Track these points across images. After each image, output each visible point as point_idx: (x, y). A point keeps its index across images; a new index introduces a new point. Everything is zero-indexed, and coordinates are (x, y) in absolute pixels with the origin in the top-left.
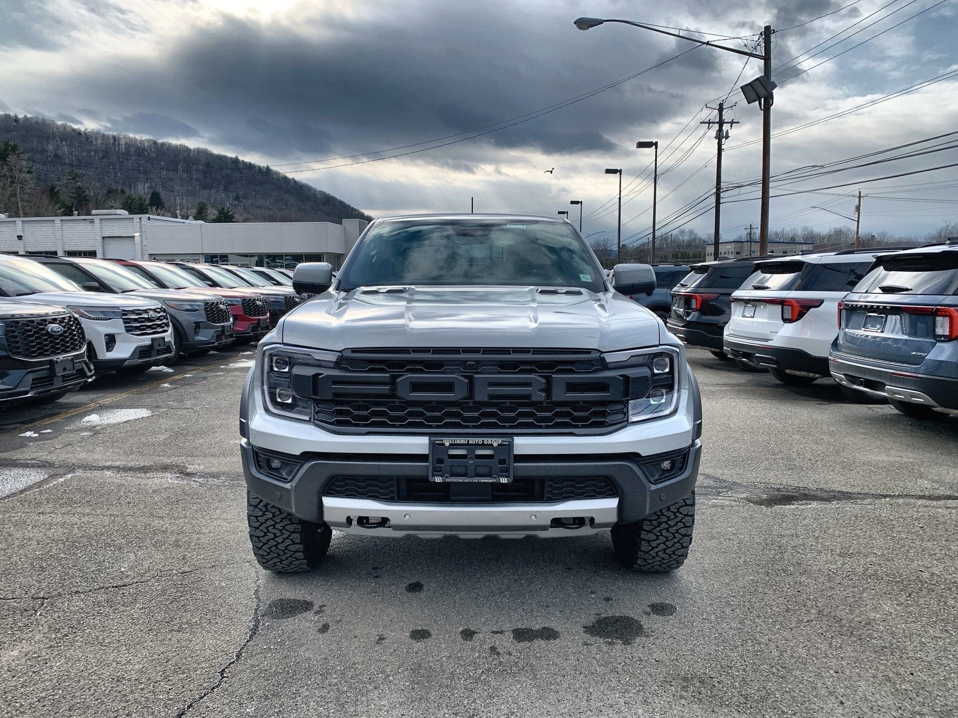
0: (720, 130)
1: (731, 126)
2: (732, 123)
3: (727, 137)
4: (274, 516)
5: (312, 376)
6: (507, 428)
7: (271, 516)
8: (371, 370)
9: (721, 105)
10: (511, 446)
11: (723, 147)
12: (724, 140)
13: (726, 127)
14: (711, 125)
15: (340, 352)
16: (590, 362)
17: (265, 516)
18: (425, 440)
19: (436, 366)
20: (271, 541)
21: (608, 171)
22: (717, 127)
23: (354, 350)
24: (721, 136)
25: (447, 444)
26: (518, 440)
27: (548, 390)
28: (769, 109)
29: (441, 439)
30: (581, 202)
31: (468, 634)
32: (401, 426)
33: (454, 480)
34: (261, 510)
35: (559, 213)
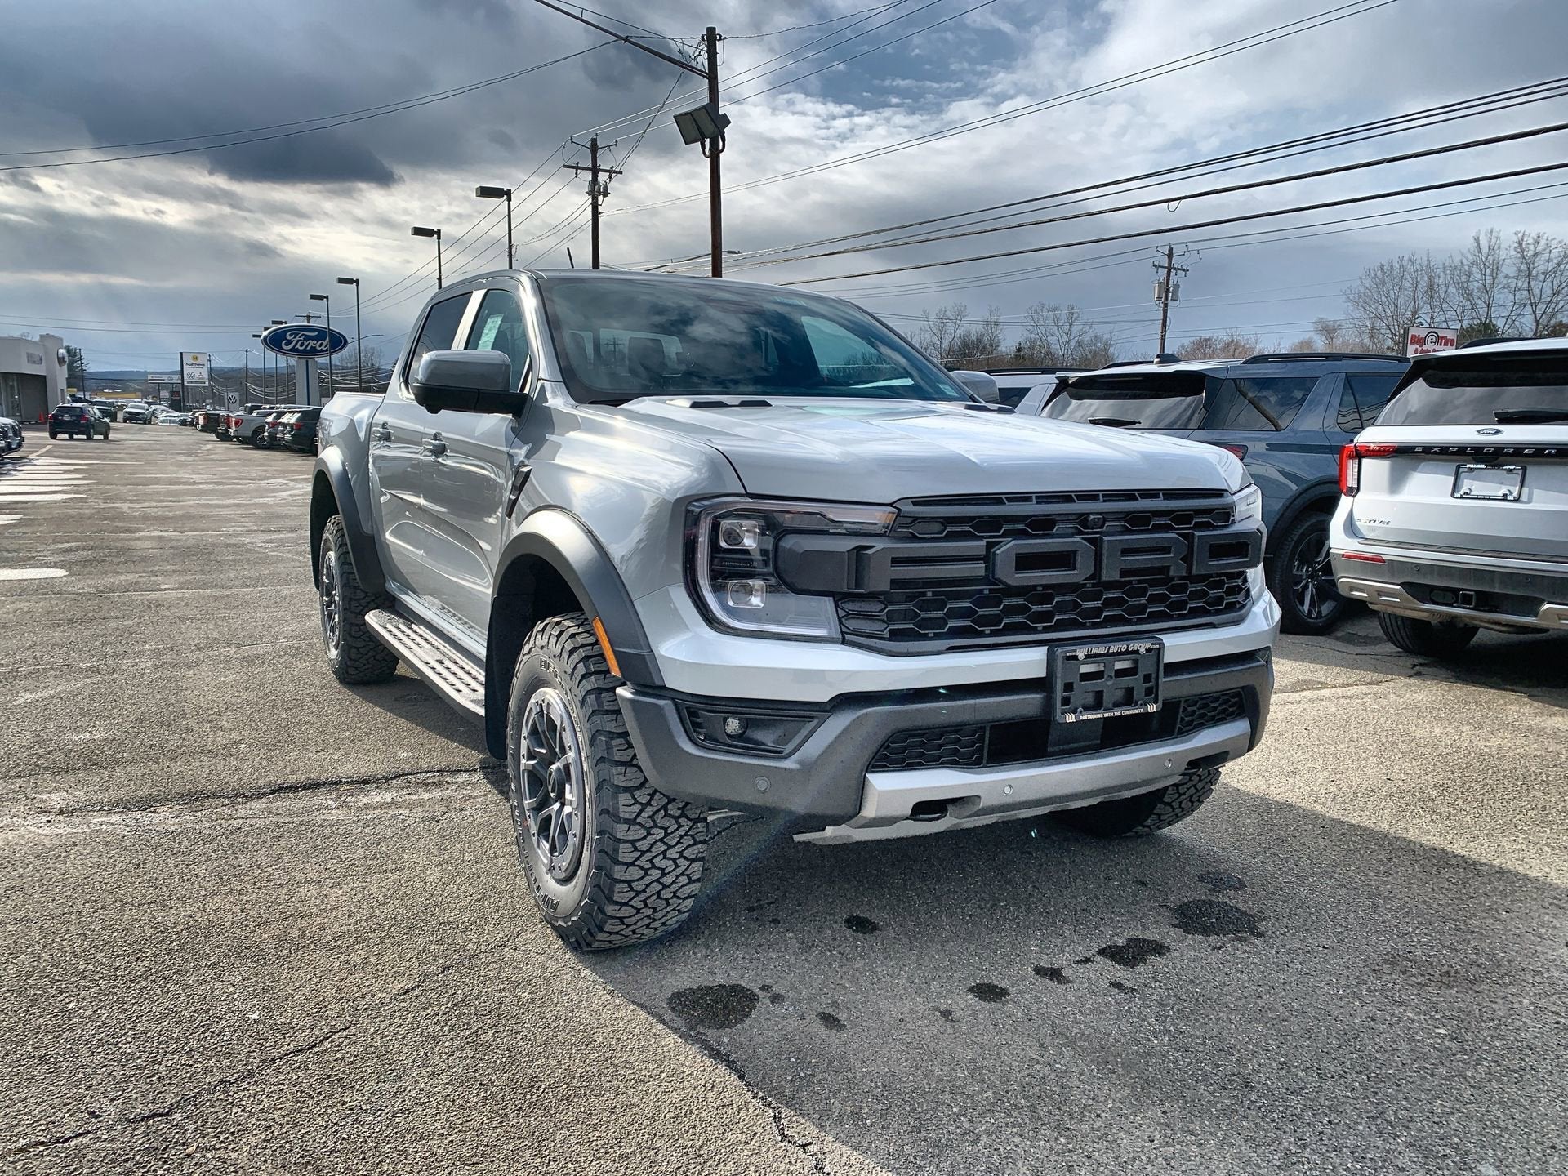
0: (595, 181)
1: (610, 177)
2: (611, 172)
3: (606, 194)
4: (667, 835)
5: (848, 551)
6: (1136, 624)
7: (661, 834)
8: (951, 537)
9: (594, 141)
10: (1158, 652)
11: (600, 209)
12: (600, 198)
13: (603, 177)
14: (579, 171)
15: (890, 505)
17: (649, 837)
19: (1043, 524)
20: (655, 884)
21: (418, 231)
22: (588, 176)
23: (918, 501)
24: (596, 192)
25: (1081, 656)
26: (1169, 640)
27: (1189, 557)
28: (718, 157)
29: (1074, 648)
30: (357, 281)
32: (993, 634)
33: (1091, 717)
34: (643, 826)
35: (313, 297)
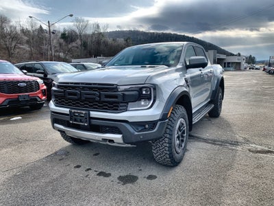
6: (89, 108)
10: (89, 114)
16: (114, 88)
18: (68, 110)
19: (73, 88)
25: (73, 112)
26: (91, 112)
27: (100, 97)
31: (78, 167)
